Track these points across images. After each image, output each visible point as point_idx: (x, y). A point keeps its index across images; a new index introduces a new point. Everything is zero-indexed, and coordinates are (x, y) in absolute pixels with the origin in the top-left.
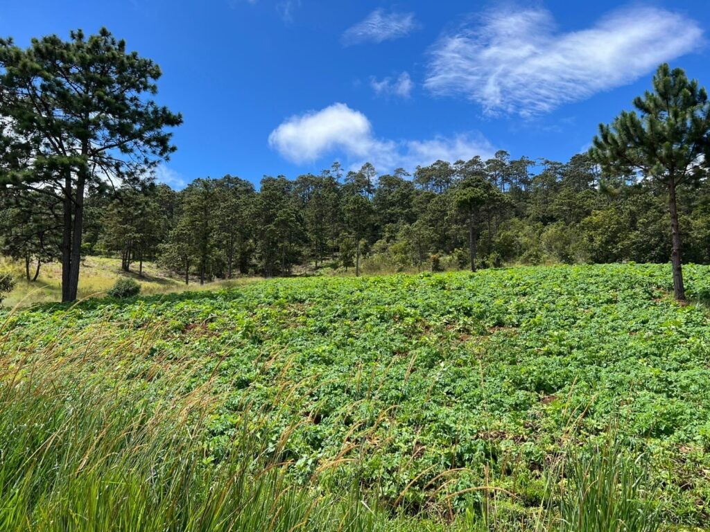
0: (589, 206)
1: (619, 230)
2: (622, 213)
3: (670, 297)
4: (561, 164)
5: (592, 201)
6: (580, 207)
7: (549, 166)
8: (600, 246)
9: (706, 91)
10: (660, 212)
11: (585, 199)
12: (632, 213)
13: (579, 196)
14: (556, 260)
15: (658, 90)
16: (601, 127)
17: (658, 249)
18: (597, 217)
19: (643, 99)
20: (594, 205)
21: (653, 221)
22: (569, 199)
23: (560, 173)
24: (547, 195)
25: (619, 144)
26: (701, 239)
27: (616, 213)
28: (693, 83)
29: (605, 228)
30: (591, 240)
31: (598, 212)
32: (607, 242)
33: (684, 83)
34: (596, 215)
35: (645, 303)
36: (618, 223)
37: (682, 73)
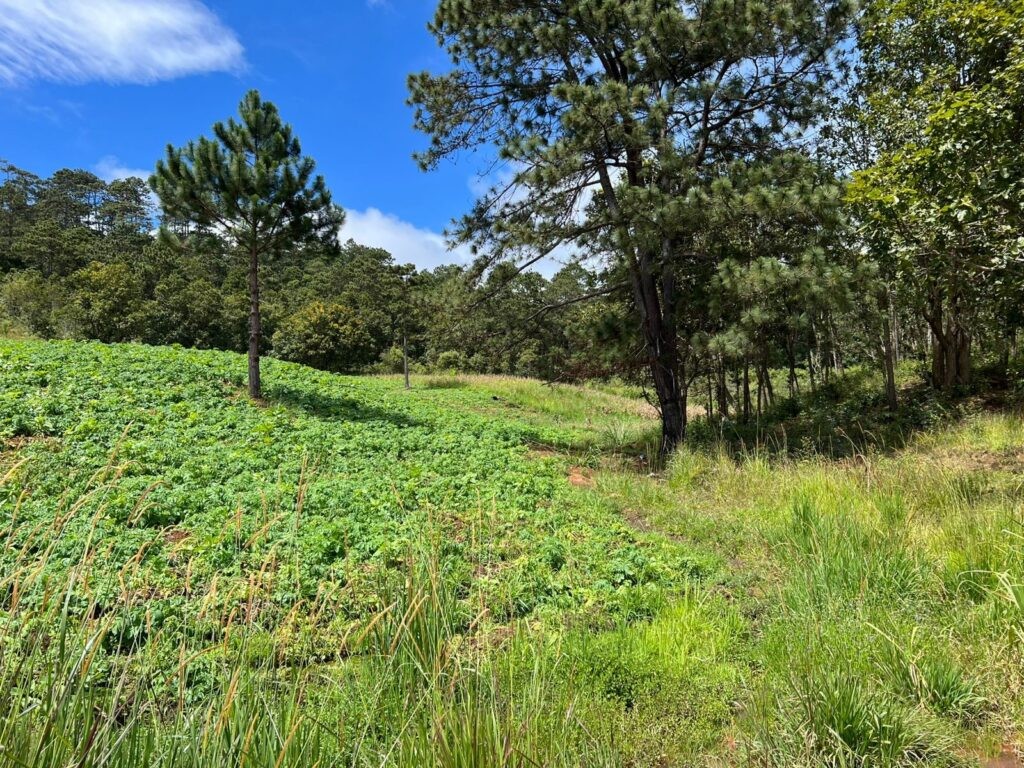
0: (83, 253)
1: (129, 296)
2: (134, 272)
3: (243, 395)
4: (36, 177)
5: (89, 246)
6: (68, 253)
7: (15, 176)
8: (101, 316)
9: (300, 143)
10: (184, 277)
11: (77, 241)
12: (146, 274)
13: (66, 234)
14: (26, 330)
15: (248, 123)
16: (170, 149)
17: (180, 330)
18: (99, 272)
19: (227, 128)
20: (92, 253)
21: (175, 289)
22: (50, 236)
23: (33, 192)
24: (11, 222)
25: (196, 181)
26: (234, 321)
27: (127, 271)
28: (287, 128)
29: (109, 290)
30: (87, 304)
31: (99, 265)
32: (112, 311)
33: (278, 124)
34: (97, 269)
35: (220, 402)
36: (129, 285)
37: (275, 111)
